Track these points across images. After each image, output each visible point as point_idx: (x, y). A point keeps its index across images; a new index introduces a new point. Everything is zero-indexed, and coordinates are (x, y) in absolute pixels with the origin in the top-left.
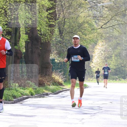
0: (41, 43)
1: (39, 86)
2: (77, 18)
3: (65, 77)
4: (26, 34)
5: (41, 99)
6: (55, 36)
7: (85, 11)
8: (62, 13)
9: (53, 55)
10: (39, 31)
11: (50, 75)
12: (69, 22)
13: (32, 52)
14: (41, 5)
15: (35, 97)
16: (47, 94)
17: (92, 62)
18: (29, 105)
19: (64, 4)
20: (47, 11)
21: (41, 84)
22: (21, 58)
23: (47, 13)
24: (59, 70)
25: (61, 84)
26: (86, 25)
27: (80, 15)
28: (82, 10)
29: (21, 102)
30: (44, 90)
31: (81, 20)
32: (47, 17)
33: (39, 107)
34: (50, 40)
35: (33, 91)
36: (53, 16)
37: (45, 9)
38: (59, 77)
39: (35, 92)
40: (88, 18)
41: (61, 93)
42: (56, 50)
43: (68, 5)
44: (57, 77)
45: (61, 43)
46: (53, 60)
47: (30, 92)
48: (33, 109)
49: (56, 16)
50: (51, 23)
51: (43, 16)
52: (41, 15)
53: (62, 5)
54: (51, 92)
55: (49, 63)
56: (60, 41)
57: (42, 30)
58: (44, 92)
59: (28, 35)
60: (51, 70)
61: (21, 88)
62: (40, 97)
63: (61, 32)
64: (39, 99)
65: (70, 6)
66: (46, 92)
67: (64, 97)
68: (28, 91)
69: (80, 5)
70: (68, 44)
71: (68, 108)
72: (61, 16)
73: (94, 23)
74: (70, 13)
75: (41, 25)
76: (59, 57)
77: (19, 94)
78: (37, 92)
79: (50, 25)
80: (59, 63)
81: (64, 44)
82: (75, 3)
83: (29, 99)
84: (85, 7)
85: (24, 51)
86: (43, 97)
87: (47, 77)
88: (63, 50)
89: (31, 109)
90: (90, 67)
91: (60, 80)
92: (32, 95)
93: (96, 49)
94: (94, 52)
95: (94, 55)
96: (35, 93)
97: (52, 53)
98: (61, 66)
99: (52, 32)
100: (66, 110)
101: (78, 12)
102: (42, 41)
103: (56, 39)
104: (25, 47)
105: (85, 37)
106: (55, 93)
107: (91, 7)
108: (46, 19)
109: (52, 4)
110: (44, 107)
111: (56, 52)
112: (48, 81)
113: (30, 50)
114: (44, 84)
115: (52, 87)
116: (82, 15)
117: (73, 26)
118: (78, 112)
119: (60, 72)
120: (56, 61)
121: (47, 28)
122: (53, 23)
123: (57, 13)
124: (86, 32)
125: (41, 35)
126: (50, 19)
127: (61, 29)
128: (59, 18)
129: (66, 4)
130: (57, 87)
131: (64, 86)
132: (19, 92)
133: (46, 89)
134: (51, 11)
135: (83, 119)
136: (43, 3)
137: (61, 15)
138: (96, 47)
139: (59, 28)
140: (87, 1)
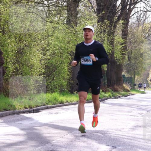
0: (117, 65)
1: (115, 92)
2: (140, 49)
3: (131, 87)
5: (116, 100)
6: (125, 61)
8: (130, 46)
9: (124, 72)
10: (115, 57)
11: (122, 85)
12: (135, 52)
13: (111, 70)
14: (117, 41)
15: (113, 99)
16: (120, 97)
17: (149, 78)
18: (108, 103)
19: (132, 41)
20: (121, 45)
21: (116, 91)
22: (104, 74)
23: (121, 46)
24: (128, 82)
25: (129, 91)
26: (145, 54)
27: (142, 48)
28: (143, 45)
29: (103, 102)
30: (118, 94)
31: (142, 51)
32: (121, 49)
33: (114, 105)
34: (122, 63)
35: (111, 95)
36: (125, 48)
37: (120, 43)
38: (128, 86)
41: (128, 96)
42: (126, 69)
44: (126, 86)
45: (129, 65)
46: (124, 75)
47: (109, 95)
48: (111, 106)
49: (127, 48)
51: (118, 48)
52: (117, 48)
53: (130, 42)
54: (122, 95)
55: (121, 77)
56: (128, 64)
57: (118, 57)
60: (122, 82)
61: (104, 92)
62: (115, 99)
63: (129, 58)
64: (114, 100)
65: (135, 42)
66: (119, 95)
67: (130, 99)
69: (142, 42)
70: (134, 65)
71: (133, 106)
72: (130, 48)
74: (135, 47)
75: (117, 54)
76: (128, 74)
77: (102, 96)
78: (113, 96)
79: (123, 53)
80: (127, 78)
81: (131, 66)
82: (139, 40)
83: (109, 100)
84: (145, 43)
85: (106, 69)
86: (117, 99)
87: (120, 86)
88: (130, 70)
89: (110, 106)
90: (147, 80)
91: (128, 88)
92: (110, 97)
94: (150, 71)
95: (150, 73)
96: (112, 96)
97: (123, 71)
98: (129, 79)
99: (124, 58)
100: (132, 107)
101: (140, 46)
102: (117, 64)
103: (126, 63)
104: (107, 67)
105: (144, 62)
106: (125, 96)
107: (149, 43)
108: (120, 50)
109: (124, 41)
110: (118, 105)
111: (126, 70)
112: (120, 89)
113: (110, 69)
114: (118, 90)
115: (123, 92)
116: (143, 48)
117: (137, 55)
118: (139, 109)
119: (128, 83)
120: (126, 76)
121: (121, 56)
122: (125, 53)
123: (127, 46)
124: (145, 59)
125: (117, 60)
126: (123, 50)
127: (129, 57)
128: (128, 49)
130: (126, 93)
131: (130, 92)
132: (102, 95)
133: (119, 94)
134: (123, 45)
135: (142, 113)
136: (119, 40)
139: (128, 56)
140: (146, 39)
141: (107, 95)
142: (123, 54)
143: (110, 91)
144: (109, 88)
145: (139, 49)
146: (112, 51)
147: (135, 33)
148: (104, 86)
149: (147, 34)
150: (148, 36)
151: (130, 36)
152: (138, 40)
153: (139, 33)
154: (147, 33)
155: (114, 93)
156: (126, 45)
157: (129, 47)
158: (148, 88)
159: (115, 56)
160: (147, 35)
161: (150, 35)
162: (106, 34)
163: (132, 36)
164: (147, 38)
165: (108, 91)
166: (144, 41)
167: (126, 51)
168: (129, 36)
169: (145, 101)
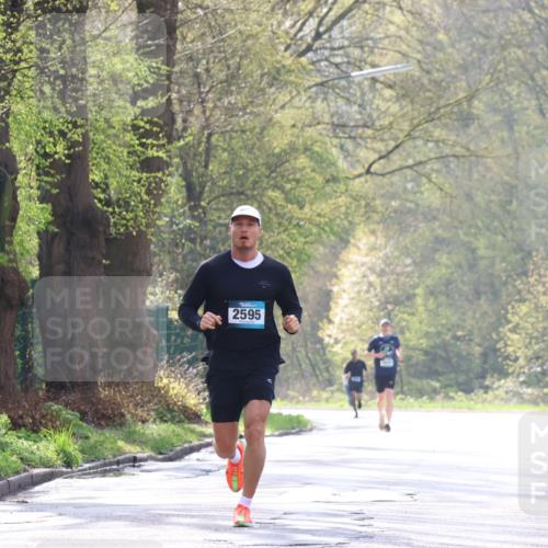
0: (110, 240)
1: (99, 426)
2: (263, 128)
4: (42, 200)
5: (109, 481)
6: (166, 210)
7: (296, 102)
8: (197, 110)
9: (158, 290)
10: (97, 185)
12: (231, 150)
15: (84, 474)
16: (134, 461)
17: (330, 322)
18: (57, 508)
19: (207, 70)
21: (107, 418)
24: (187, 356)
25: (194, 417)
26: (303, 161)
27: (278, 116)
28: (283, 97)
29: (21, 496)
30: (121, 443)
31: (278, 142)
32: (135, 128)
33: (99, 518)
34: (148, 225)
35: (73, 448)
36: (160, 123)
39: (82, 451)
40: (310, 132)
41: (194, 456)
42: (173, 269)
43: (222, 76)
44: (179, 386)
45: (192, 240)
46: (162, 312)
47: (62, 451)
48: (74, 526)
49: (173, 121)
50: (152, 153)
51: (116, 121)
52: (107, 120)
53: (197, 76)
54: (153, 449)
56: (189, 229)
57: (113, 183)
58: (120, 451)
59: (49, 207)
61: (23, 432)
62: (104, 473)
63: (193, 193)
64: (98, 481)
65: (232, 78)
66: (132, 449)
67: (208, 472)
68: (52, 447)
69: (276, 77)
71: (224, 518)
72: (195, 124)
73: (335, 151)
74: (230, 111)
75: (108, 160)
77: (14, 458)
78: (91, 453)
79: (148, 159)
81: (208, 242)
82: (254, 67)
83: (58, 482)
84: (297, 85)
85: (35, 272)
86: (118, 473)
89: (67, 527)
90: (321, 341)
91: (192, 400)
92: (68, 464)
93: (346, 264)
94: (336, 276)
95: (335, 289)
96: (80, 456)
99: (156, 192)
100: (217, 529)
101: (265, 104)
102: (113, 231)
103: (171, 223)
104: (40, 257)
105: (297, 213)
106: (170, 453)
107: (322, 84)
108: (130, 137)
110: (121, 518)
111: (172, 276)
112: (136, 405)
113: (60, 267)
114: (122, 416)
115: (155, 429)
116: (285, 117)
117: (244, 167)
118: (268, 536)
119: (191, 363)
120: (173, 315)
121: (135, 174)
122: (161, 154)
123: (176, 107)
124: (303, 191)
125: (108, 203)
126: (147, 134)
127: (195, 180)
128: (185, 129)
129: (215, 69)
130: (177, 429)
131: (206, 423)
132: (13, 452)
133: (131, 438)
137: (192, 119)
138: (344, 255)
139: (186, 176)
140: (304, 60)
141: (48, 447)
142: (149, 165)
143: (66, 423)
144: (55, 399)
145: (257, 123)
146: (72, 145)
147: (228, 17)
148: (26, 390)
149: (312, 23)
150: (318, 36)
151: (190, 36)
152: (250, 67)
153: (254, 16)
154: (311, 14)
155: (95, 436)
156: (169, 101)
157: (190, 112)
158: (325, 395)
159: (95, 176)
160: (307, 29)
161: (329, 29)
162: (29, 23)
163: (210, 40)
164: (309, 48)
165: (55, 424)
166: (289, 71)
167: (170, 139)
168: (190, 40)
169: (306, 482)
